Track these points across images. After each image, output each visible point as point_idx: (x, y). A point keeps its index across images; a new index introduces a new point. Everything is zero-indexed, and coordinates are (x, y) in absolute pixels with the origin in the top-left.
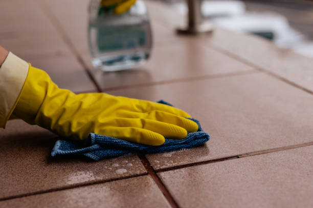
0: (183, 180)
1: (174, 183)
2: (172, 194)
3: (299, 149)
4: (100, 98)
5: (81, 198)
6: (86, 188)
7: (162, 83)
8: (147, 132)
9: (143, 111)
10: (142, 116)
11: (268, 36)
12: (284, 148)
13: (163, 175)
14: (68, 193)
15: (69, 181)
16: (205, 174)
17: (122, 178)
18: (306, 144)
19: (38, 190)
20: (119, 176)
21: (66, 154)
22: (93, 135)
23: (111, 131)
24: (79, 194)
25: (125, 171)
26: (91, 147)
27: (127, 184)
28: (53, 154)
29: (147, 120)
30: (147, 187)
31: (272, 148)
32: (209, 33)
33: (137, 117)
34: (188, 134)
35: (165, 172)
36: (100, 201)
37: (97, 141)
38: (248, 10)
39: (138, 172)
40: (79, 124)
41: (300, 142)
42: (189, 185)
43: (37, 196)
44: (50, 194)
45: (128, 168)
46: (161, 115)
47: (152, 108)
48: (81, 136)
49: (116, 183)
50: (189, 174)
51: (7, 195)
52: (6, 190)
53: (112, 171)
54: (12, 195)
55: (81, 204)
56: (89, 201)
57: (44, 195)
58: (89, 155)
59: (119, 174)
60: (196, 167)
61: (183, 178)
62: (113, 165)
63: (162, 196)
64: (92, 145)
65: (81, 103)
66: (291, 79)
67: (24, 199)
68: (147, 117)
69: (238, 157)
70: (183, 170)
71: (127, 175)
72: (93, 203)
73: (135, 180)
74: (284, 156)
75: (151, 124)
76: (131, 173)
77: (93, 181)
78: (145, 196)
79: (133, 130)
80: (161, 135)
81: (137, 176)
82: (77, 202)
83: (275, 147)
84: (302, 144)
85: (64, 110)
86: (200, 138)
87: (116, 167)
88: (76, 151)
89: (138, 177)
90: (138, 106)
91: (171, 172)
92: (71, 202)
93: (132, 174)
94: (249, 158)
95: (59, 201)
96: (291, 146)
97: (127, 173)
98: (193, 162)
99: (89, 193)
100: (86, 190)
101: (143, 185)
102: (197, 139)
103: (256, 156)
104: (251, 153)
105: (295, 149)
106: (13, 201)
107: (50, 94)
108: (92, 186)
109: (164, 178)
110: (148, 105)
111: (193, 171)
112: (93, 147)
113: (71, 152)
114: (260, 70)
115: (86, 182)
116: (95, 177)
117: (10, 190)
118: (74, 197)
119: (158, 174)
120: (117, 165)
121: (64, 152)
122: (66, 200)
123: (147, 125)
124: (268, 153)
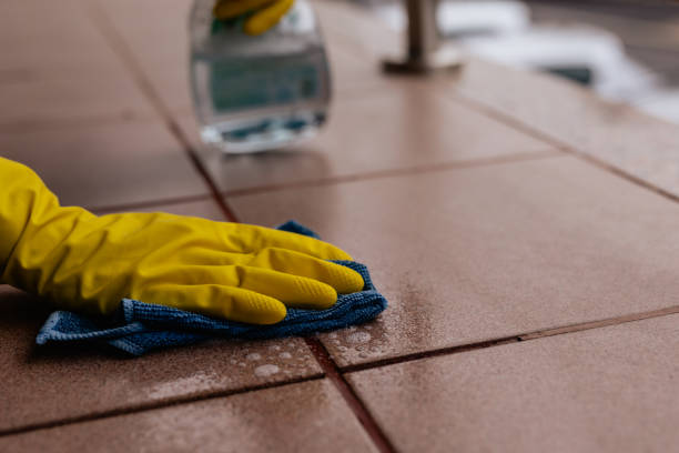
0: (399, 389)
1: (381, 396)
2: (377, 419)
3: (652, 320)
4: (149, 222)
5: (181, 428)
6: (191, 407)
7: (353, 178)
8: (246, 294)
9: (246, 250)
10: (240, 259)
11: (581, 76)
12: (619, 320)
13: (357, 378)
14: (152, 418)
15: (155, 391)
16: (447, 377)
17: (267, 386)
18: (666, 312)
19: (88, 411)
20: (262, 381)
21: (69, 340)
22: (127, 302)
23: (168, 294)
24: (176, 420)
25: (276, 369)
26: (123, 329)
27: (280, 397)
28: (41, 339)
29: (249, 269)
30: (323, 405)
31: (592, 318)
32: (455, 70)
33: (228, 262)
34: (339, 297)
35: (362, 372)
36: (221, 434)
37: (137, 315)
38: (535, 20)
39: (303, 372)
40: (98, 279)
41: (655, 304)
42: (414, 399)
43: (86, 425)
44: (113, 420)
45: (281, 364)
46: (280, 257)
47: (264, 243)
48: (103, 305)
49: (255, 397)
50: (414, 376)
51: (20, 423)
52: (18, 412)
53: (246, 371)
54: (30, 421)
55: (180, 443)
56: (197, 434)
57: (100, 424)
58: (122, 344)
59: (263, 377)
60: (429, 361)
61: (400, 385)
62: (249, 357)
63: (356, 423)
64: (126, 325)
65: (105, 235)
66: (631, 170)
67: (57, 431)
68: (251, 263)
69: (518, 339)
70: (400, 367)
71: (279, 379)
72: (205, 440)
73: (298, 390)
74: (618, 336)
75: (257, 277)
76: (288, 373)
77: (206, 391)
78: (320, 423)
79: (216, 292)
80: (276, 301)
81: (301, 380)
82: (171, 438)
83: (599, 318)
84: (658, 311)
85: (67, 250)
86: (365, 306)
87: (255, 361)
88: (91, 334)
89: (304, 384)
90: (234, 239)
91: (375, 371)
92: (158, 438)
93: (291, 376)
94: (542, 341)
95: (133, 435)
96: (633, 314)
97: (280, 374)
98: (422, 350)
99: (198, 419)
100: (191, 412)
101: (314, 400)
102: (359, 307)
103: (558, 336)
104: (548, 330)
105: (642, 322)
106: (33, 436)
107: (36, 220)
108: (204, 403)
109: (360, 385)
110: (257, 234)
111: (421, 369)
112: (129, 327)
113: (81, 336)
114: (565, 150)
115: (190, 394)
116: (210, 383)
117: (26, 413)
118: (165, 427)
119: (346, 375)
120: (256, 357)
121: (64, 336)
122: (148, 434)
123: (248, 280)
124: (584, 329)
